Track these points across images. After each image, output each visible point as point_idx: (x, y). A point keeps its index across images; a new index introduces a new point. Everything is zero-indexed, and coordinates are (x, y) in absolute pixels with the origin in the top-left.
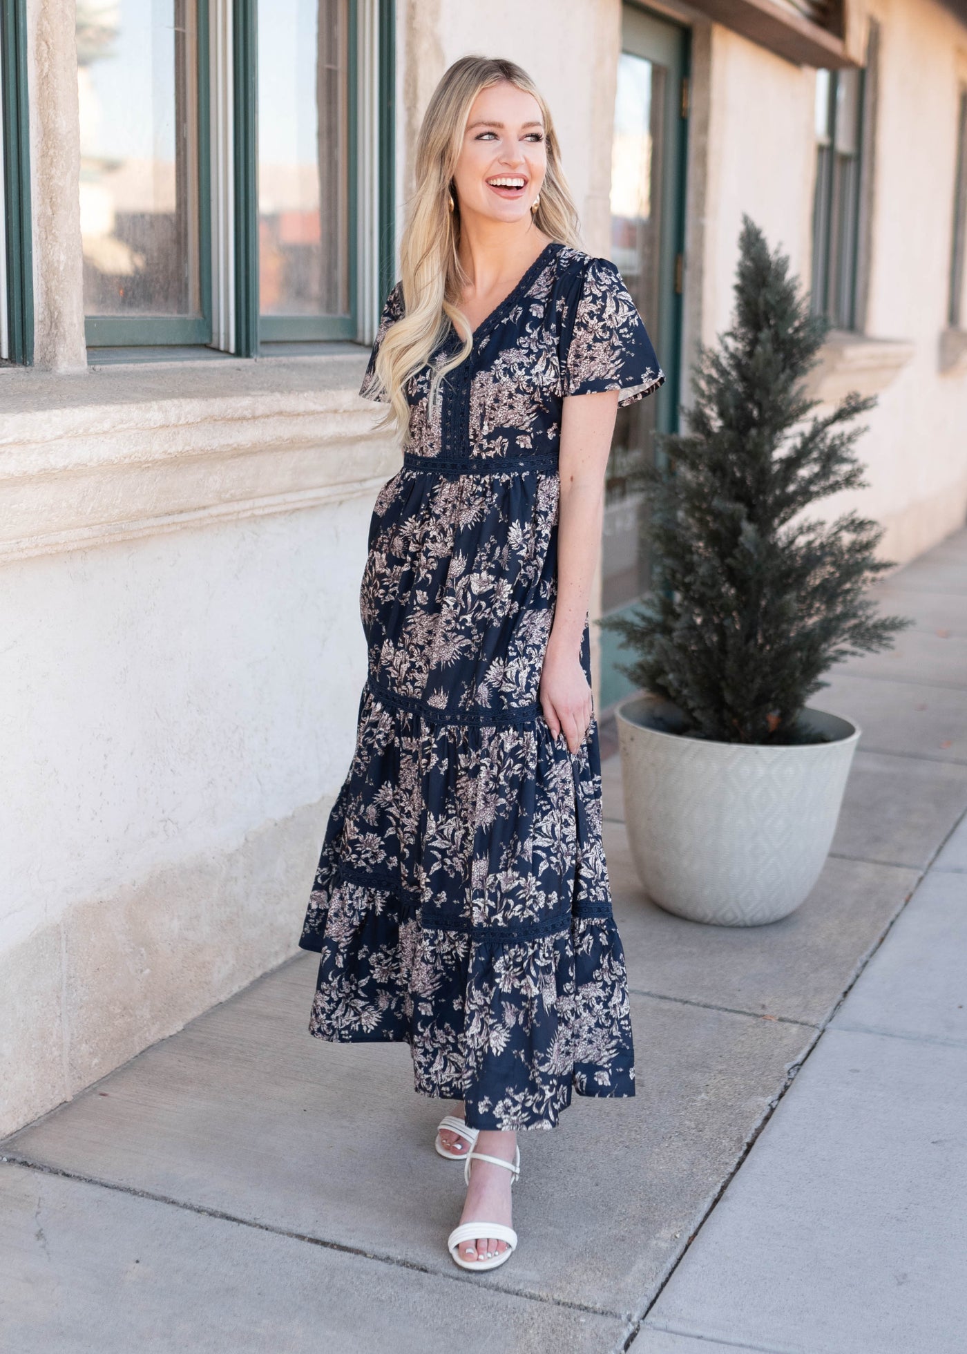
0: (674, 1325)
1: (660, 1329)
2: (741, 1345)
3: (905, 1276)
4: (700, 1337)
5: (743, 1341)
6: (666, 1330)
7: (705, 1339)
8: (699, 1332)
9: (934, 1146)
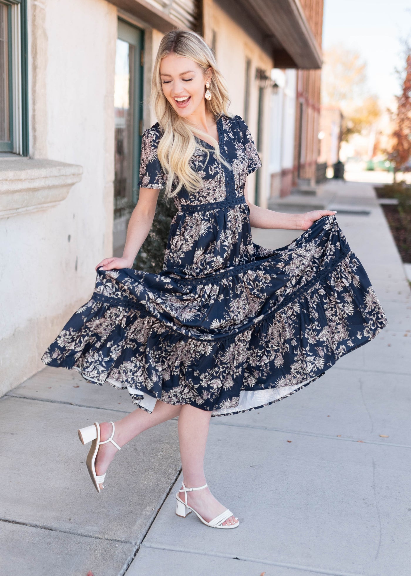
0: (154, 545)
1: (149, 547)
2: (181, 551)
3: (243, 519)
4: (164, 549)
5: (181, 549)
6: (151, 547)
7: (166, 550)
8: (163, 547)
9: (251, 468)
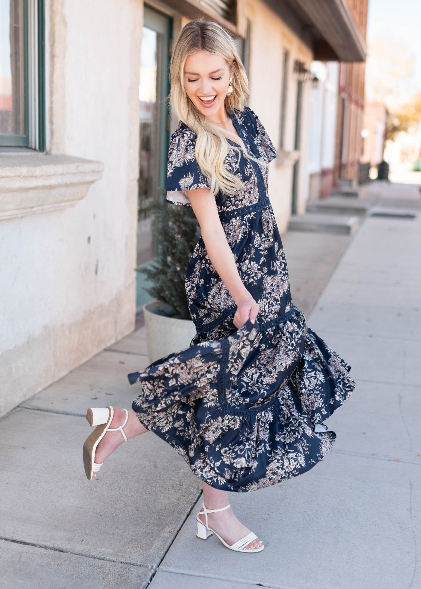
0: (171, 569)
1: (165, 571)
2: (200, 576)
3: (268, 543)
4: (182, 574)
5: (201, 574)
6: (168, 572)
7: (184, 574)
8: (182, 571)
9: (279, 488)
